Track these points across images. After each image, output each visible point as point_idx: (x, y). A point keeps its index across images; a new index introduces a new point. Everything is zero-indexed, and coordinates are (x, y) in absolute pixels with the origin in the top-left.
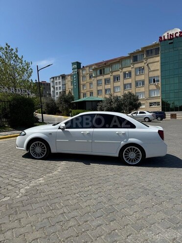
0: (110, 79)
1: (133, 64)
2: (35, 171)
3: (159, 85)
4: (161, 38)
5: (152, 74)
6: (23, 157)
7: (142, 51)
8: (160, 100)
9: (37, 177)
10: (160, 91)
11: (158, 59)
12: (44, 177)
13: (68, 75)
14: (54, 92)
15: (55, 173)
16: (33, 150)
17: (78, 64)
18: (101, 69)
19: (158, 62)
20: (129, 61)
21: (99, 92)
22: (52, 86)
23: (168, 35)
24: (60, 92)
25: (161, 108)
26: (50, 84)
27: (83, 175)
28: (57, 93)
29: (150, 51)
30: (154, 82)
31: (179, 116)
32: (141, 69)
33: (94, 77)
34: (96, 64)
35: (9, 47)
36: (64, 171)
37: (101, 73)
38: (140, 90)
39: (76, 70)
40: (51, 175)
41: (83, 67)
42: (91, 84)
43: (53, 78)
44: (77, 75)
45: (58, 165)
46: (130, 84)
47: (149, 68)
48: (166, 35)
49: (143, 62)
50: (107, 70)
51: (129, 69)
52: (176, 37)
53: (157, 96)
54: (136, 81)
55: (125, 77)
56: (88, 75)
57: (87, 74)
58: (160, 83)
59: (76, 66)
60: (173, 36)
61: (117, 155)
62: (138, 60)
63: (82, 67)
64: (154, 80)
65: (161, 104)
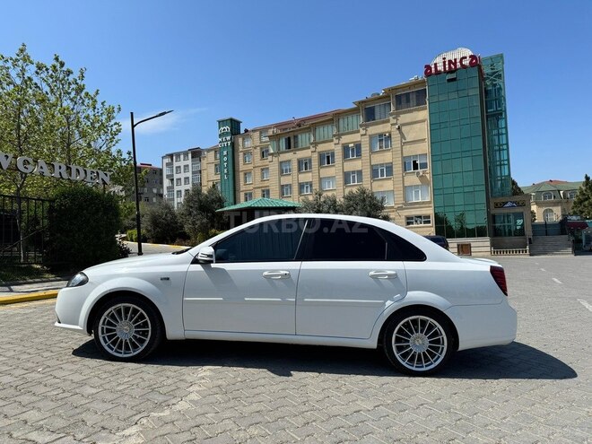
0: (310, 160)
1: (366, 127)
2: (111, 401)
3: (428, 176)
4: (428, 67)
5: (410, 151)
6: (77, 352)
7: (386, 97)
8: (430, 211)
9: (117, 424)
10: (430, 189)
11: (424, 114)
12: (144, 421)
13: (209, 150)
14: (170, 189)
15: (182, 405)
16: (108, 331)
17: (234, 125)
18: (289, 136)
19: (423, 121)
20: (355, 118)
21: (284, 190)
22: (168, 176)
23: (444, 63)
24: (187, 191)
25: (433, 229)
26: (161, 170)
27: (278, 414)
28: (179, 192)
29: (404, 98)
30: (416, 167)
31: (477, 249)
32: (385, 139)
33: (272, 154)
34: (277, 126)
35: (62, 65)
36: (212, 399)
37: (289, 146)
38: (382, 186)
39: (228, 138)
40: (167, 412)
41: (246, 131)
42: (264, 170)
43: (171, 156)
44: (230, 149)
45: (189, 379)
46: (360, 173)
47: (403, 136)
48: (439, 61)
49: (388, 121)
50: (304, 139)
51: (356, 137)
52: (464, 67)
53: (424, 200)
54: (372, 166)
55: (346, 156)
56: (258, 151)
57: (255, 148)
58: (429, 170)
59: (227, 128)
60: (455, 64)
61: (372, 343)
62: (377, 116)
63: (242, 131)
64: (414, 162)
65: (432, 219)
